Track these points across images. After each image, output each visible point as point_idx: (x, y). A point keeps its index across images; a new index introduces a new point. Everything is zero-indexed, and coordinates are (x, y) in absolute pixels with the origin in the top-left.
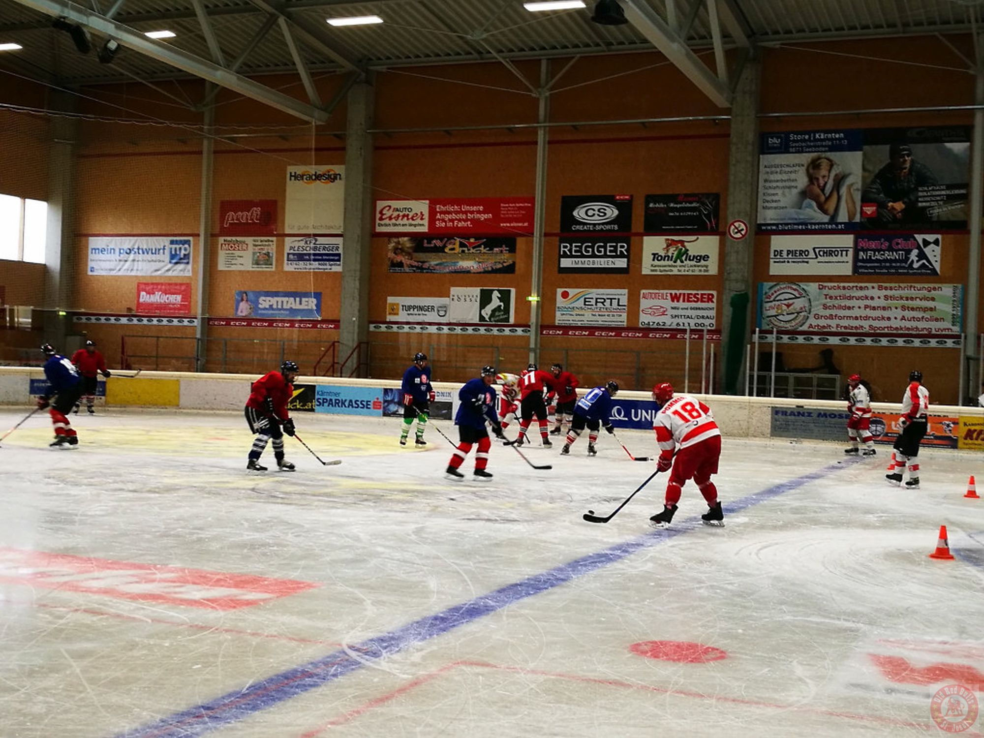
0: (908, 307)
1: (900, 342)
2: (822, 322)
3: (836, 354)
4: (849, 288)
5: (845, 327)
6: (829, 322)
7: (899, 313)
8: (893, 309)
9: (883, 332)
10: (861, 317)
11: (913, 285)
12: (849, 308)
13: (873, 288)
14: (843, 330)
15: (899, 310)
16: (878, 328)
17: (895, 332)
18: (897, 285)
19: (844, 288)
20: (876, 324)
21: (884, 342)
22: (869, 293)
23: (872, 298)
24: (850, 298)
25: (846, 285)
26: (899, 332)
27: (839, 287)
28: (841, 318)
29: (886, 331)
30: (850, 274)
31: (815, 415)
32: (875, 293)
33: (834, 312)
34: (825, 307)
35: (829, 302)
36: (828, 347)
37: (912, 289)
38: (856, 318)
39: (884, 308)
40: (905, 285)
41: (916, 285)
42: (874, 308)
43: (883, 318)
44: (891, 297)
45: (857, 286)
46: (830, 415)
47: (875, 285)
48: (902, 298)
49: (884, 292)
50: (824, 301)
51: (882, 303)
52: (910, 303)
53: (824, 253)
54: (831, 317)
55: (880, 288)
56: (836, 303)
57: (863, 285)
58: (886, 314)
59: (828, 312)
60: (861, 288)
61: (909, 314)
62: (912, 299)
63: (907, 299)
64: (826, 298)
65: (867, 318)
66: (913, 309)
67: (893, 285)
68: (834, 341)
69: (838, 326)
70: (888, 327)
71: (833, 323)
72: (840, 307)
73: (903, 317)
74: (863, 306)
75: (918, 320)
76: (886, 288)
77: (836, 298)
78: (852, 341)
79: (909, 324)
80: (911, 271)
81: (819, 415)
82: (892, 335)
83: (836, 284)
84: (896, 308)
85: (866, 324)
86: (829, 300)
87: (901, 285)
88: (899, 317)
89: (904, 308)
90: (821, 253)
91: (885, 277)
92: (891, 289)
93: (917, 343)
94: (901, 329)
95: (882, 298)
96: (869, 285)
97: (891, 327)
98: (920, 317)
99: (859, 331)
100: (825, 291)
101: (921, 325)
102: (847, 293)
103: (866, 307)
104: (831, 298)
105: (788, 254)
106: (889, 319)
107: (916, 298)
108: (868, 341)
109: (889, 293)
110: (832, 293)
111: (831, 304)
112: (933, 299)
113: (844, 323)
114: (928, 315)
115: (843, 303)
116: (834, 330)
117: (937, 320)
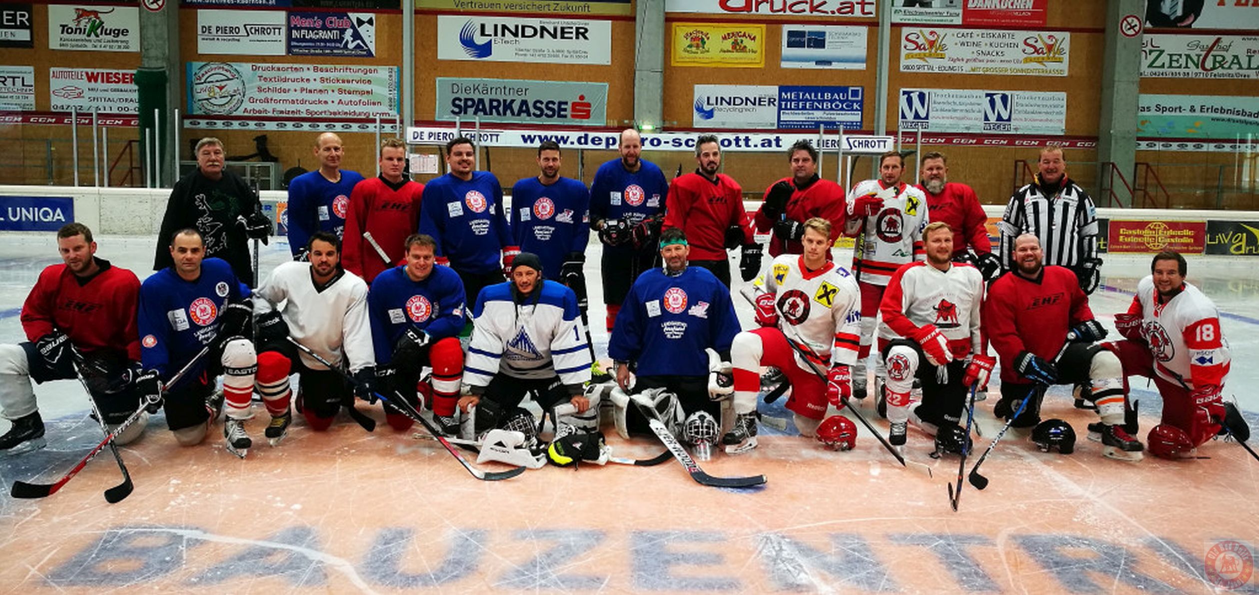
0: (345, 90)
2: (258, 106)
3: (272, 140)
4: (284, 70)
5: (282, 112)
6: (265, 106)
7: (337, 97)
8: (330, 92)
9: (320, 116)
10: (297, 100)
11: (349, 66)
12: (285, 91)
13: (308, 69)
14: (280, 115)
15: (336, 92)
16: (316, 113)
17: (332, 116)
18: (332, 66)
19: (279, 69)
20: (314, 108)
22: (305, 75)
23: (308, 80)
24: (285, 80)
25: (281, 65)
26: (337, 116)
27: (273, 69)
28: (277, 102)
29: (323, 116)
30: (285, 54)
32: (311, 74)
33: (269, 95)
34: (260, 90)
35: (265, 85)
36: (264, 133)
37: (348, 71)
38: (293, 102)
39: (321, 91)
40: (341, 66)
41: (352, 67)
42: (310, 91)
43: (320, 102)
44: (327, 79)
45: (292, 68)
47: (311, 66)
48: (338, 81)
49: (319, 75)
50: (259, 83)
51: (319, 86)
52: (346, 86)
53: (256, 30)
54: (267, 101)
55: (315, 70)
56: (271, 85)
57: (298, 66)
58: (323, 97)
59: (262, 96)
60: (296, 70)
61: (346, 97)
62: (348, 81)
63: (343, 82)
64: (260, 80)
65: (303, 102)
66: (349, 92)
67: (329, 66)
68: (271, 126)
69: (274, 110)
70: (325, 112)
71: (269, 107)
72: (275, 90)
73: (340, 100)
74: (299, 89)
75: (355, 103)
76: (322, 70)
77: (271, 80)
78: (290, 126)
79: (347, 109)
80: (346, 52)
82: (330, 120)
83: (270, 65)
84: (333, 91)
85: (303, 108)
86: (263, 82)
87: (337, 66)
88: (336, 102)
89: (341, 91)
90: (253, 31)
91: (321, 57)
92: (327, 70)
93: (355, 127)
94: (339, 113)
95: (318, 80)
96: (305, 66)
97: (328, 112)
98: (358, 101)
99: (296, 116)
100: (260, 72)
101: (359, 109)
102: (283, 75)
103: (302, 90)
104: (265, 79)
106: (326, 102)
107: (353, 80)
108: (306, 126)
109: (325, 75)
110: (266, 74)
111: (266, 87)
112: (370, 82)
113: (280, 107)
114: (364, 98)
115: (279, 85)
116: (270, 114)
117: (374, 103)
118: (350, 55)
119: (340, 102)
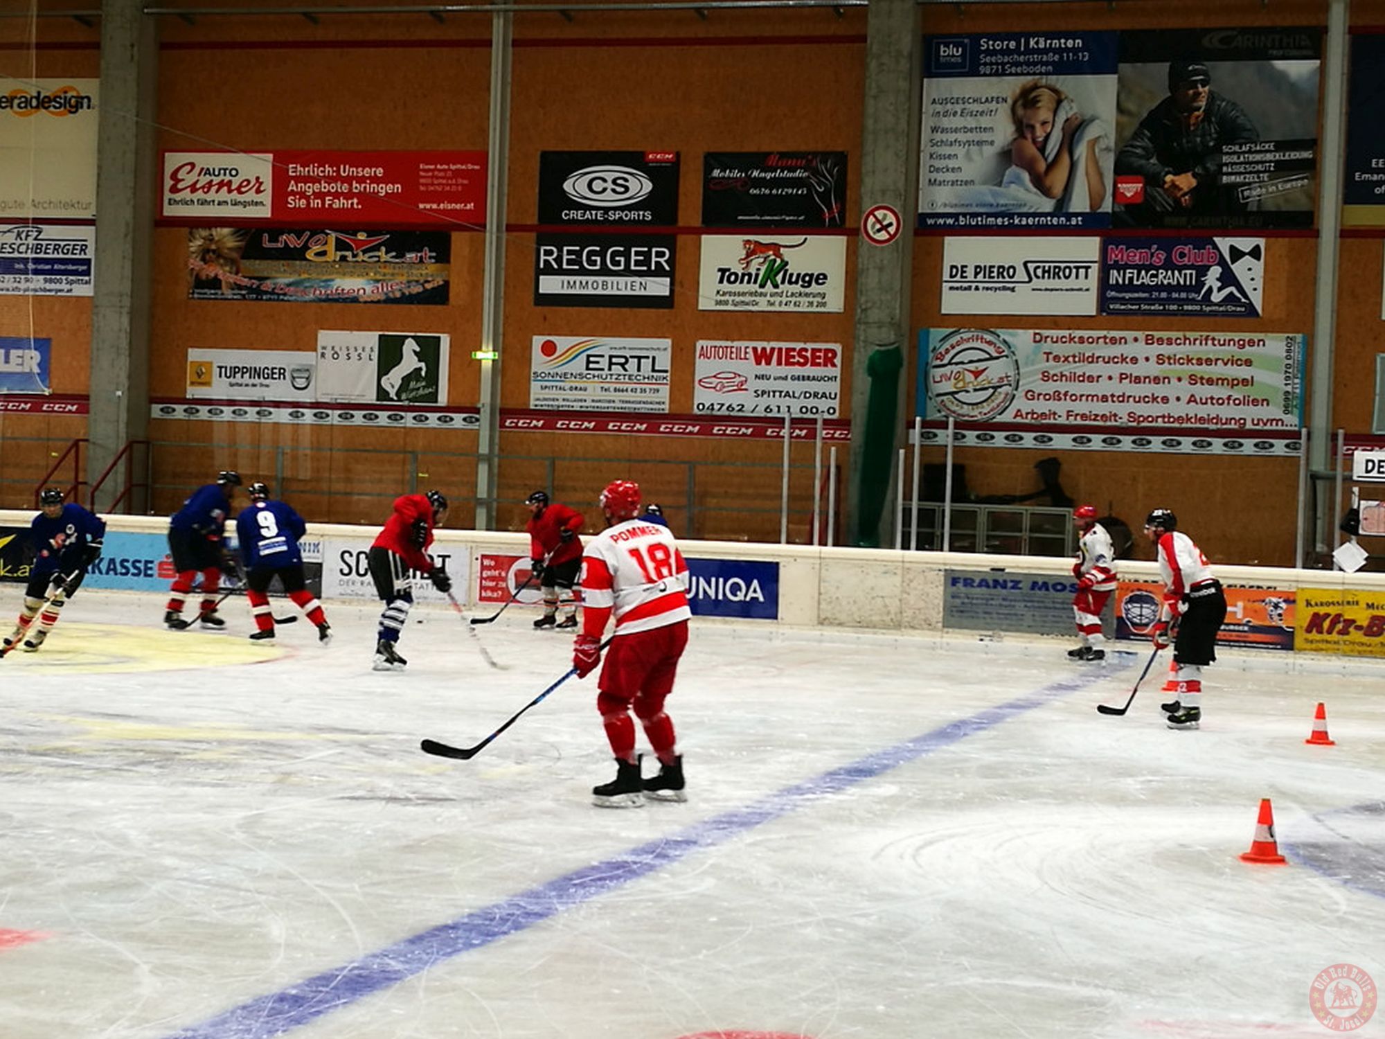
0: (1202, 378)
1: (1187, 445)
2: (1041, 406)
3: (1065, 467)
4: (1091, 341)
5: (1083, 416)
6: (1053, 405)
7: (1185, 389)
8: (1174, 381)
9: (1154, 424)
10: (1113, 396)
11: (1212, 334)
12: (1091, 379)
13: (1136, 340)
14: (1079, 421)
15: (1185, 382)
16: (1146, 419)
17: (1176, 425)
18: (1180, 334)
19: (1082, 340)
20: (1143, 409)
21: (1156, 444)
22: (1129, 350)
23: (1134, 360)
24: (1093, 359)
25: (1086, 334)
26: (1184, 425)
27: (1072, 339)
28: (1076, 398)
29: (1160, 423)
30: (1094, 313)
31: (1025, 585)
32: (1139, 349)
33: (1062, 386)
34: (1046, 376)
35: (1054, 368)
36: (1053, 455)
37: (1210, 342)
38: (1104, 399)
39: (1157, 380)
40: (1197, 335)
41: (1217, 335)
42: (1137, 380)
43: (1155, 399)
44: (1169, 358)
45: (1105, 337)
46: (1054, 586)
47: (1141, 335)
48: (1189, 360)
49: (1156, 349)
50: (1044, 365)
51: (1153, 369)
52: (1204, 370)
53: (1044, 272)
54: (1057, 396)
55: (1149, 341)
56: (1067, 368)
57: (1117, 334)
58: (1160, 390)
59: (1050, 387)
60: (1113, 341)
61: (1203, 391)
62: (1209, 362)
63: (1199, 361)
64: (1048, 360)
65: (1123, 398)
66: (1210, 382)
67: (1173, 335)
68: (1062, 442)
69: (1069, 414)
70: (1163, 417)
71: (1061, 407)
72: (1074, 378)
73: (1192, 396)
74: (1116, 376)
75: (1220, 402)
76: (1160, 341)
77: (1066, 359)
78: (1097, 442)
79: (1202, 411)
80: (1208, 309)
81: (1034, 585)
82: (1172, 433)
83: (1066, 333)
84: (1179, 380)
85: (1122, 410)
86: (1052, 363)
87: (1188, 334)
88: (1185, 398)
89: (1193, 379)
90: (1039, 272)
91: (1160, 318)
92: (1170, 342)
93: (1218, 446)
94: (1189, 419)
95: (1153, 359)
96: (1130, 335)
97: (1169, 417)
98: (1225, 397)
99: (1108, 423)
100: (1047, 346)
101: (1226, 412)
102: (1088, 350)
103: (1123, 377)
104: (1057, 358)
105: (976, 274)
106: (1165, 400)
107: (1217, 360)
108: (1127, 443)
109: (1165, 350)
110: (1059, 349)
111: (1057, 371)
112: (1248, 363)
113: (1082, 407)
114: (1237, 393)
115: (1080, 369)
116: (1062, 421)
117: (1255, 402)
118: (1214, 314)
119: (1192, 399)
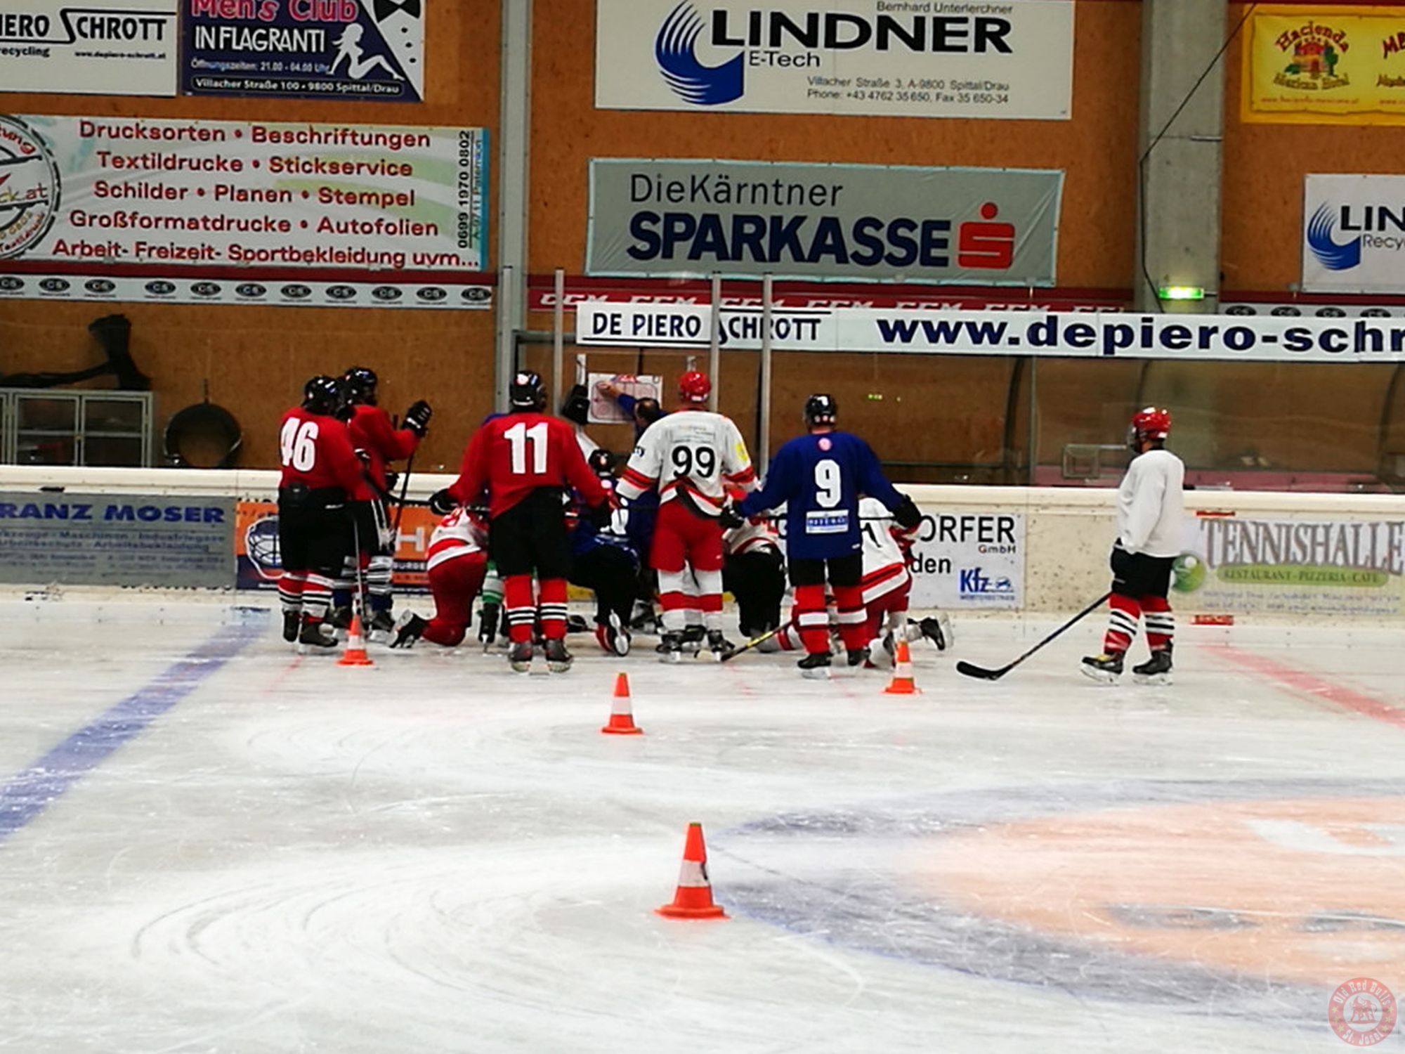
0: (338, 193)
1: (318, 293)
2: (96, 236)
3: (136, 330)
4: (170, 135)
5: (162, 251)
6: (114, 234)
7: (314, 210)
8: (297, 197)
9: (268, 263)
10: (205, 220)
11: (352, 127)
12: (171, 194)
13: (239, 134)
14: (155, 259)
15: (314, 199)
16: (257, 255)
17: (302, 264)
18: (305, 127)
19: (155, 134)
20: (251, 240)
21: (273, 293)
22: (229, 149)
23: (237, 165)
24: (173, 164)
25: (161, 123)
26: (314, 264)
27: (140, 132)
28: (150, 223)
29: (278, 261)
30: (174, 93)
31: (97, 512)
32: (245, 149)
33: (128, 205)
34: (102, 189)
35: (114, 177)
36: (117, 311)
37: (349, 139)
38: (193, 224)
39: (271, 196)
40: (330, 127)
41: (361, 129)
42: (243, 195)
43: (269, 225)
44: (289, 163)
45: (192, 130)
46: (142, 512)
47: (246, 127)
48: (319, 167)
49: (268, 150)
50: (99, 172)
51: (266, 179)
52: (341, 181)
54: (120, 219)
55: (259, 136)
56: (134, 177)
57: (210, 125)
58: (277, 211)
59: (109, 206)
60: (204, 135)
61: (340, 212)
62: (348, 169)
63: (334, 168)
64: (104, 165)
65: (222, 224)
66: (351, 198)
67: (295, 127)
68: (130, 290)
69: (139, 246)
70: (283, 251)
71: (127, 237)
72: (145, 191)
73: (326, 219)
74: (210, 189)
75: (366, 229)
76: (275, 138)
77: (133, 162)
78: (183, 290)
79: (342, 242)
80: (345, 88)
81: (111, 511)
82: (295, 276)
83: (131, 122)
84: (305, 195)
85: (221, 241)
86: (110, 167)
87: (317, 127)
88: (314, 223)
89: (326, 195)
91: (273, 102)
92: (289, 138)
93: (364, 295)
94: (321, 256)
95: (264, 165)
96: (229, 126)
97: (292, 252)
98: (373, 222)
99: (200, 262)
100: (103, 142)
101: (376, 243)
102: (166, 149)
103: (220, 191)
104: (118, 162)
106: (286, 226)
107: (360, 165)
108: (228, 292)
109: (283, 150)
110: (122, 147)
111: (119, 181)
112: (406, 170)
113: (159, 237)
114: (392, 215)
115: (155, 177)
116: (129, 258)
117: (417, 230)
118: (352, 96)
119: (325, 225)
